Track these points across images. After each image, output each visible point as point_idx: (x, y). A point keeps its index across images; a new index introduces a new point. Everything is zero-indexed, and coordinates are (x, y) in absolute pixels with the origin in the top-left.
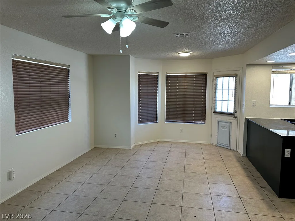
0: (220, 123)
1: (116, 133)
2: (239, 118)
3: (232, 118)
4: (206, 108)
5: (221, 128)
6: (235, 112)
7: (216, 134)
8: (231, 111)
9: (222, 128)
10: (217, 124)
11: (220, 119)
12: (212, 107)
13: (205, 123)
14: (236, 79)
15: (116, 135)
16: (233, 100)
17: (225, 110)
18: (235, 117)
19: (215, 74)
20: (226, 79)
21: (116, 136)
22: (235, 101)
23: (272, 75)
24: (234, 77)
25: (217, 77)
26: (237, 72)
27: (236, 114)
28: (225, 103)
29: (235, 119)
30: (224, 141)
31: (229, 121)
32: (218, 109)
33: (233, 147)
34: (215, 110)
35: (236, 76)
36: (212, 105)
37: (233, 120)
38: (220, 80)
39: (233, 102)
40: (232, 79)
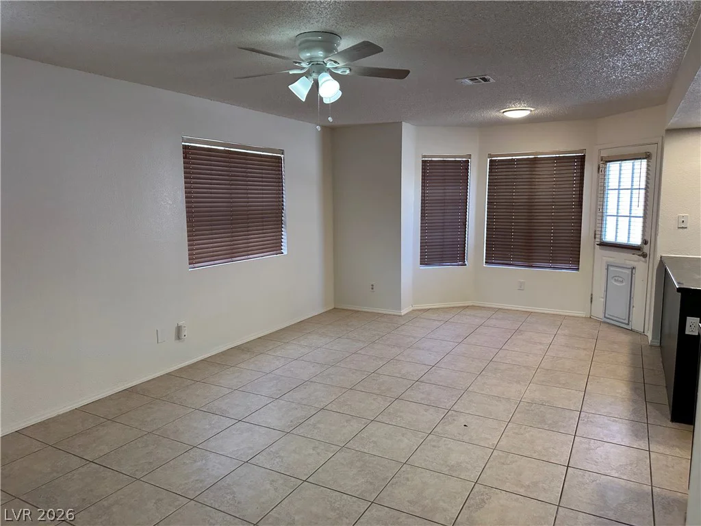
0: (611, 269)
2: (651, 256)
3: (636, 257)
4: (581, 233)
5: (612, 282)
6: (645, 242)
7: (603, 294)
8: (636, 240)
9: (615, 280)
10: (604, 272)
11: (611, 260)
12: (595, 231)
13: (578, 269)
14: (648, 165)
15: (372, 285)
16: (642, 215)
17: (622, 240)
18: (644, 256)
19: (604, 154)
20: (627, 165)
21: (372, 289)
22: (645, 217)
24: (646, 161)
25: (606, 162)
26: (652, 149)
27: (646, 249)
28: (624, 222)
29: (643, 259)
30: (618, 312)
31: (633, 264)
32: (609, 237)
33: (636, 323)
34: (601, 239)
35: (647, 156)
36: (596, 227)
37: (639, 261)
38: (613, 168)
39: (641, 219)
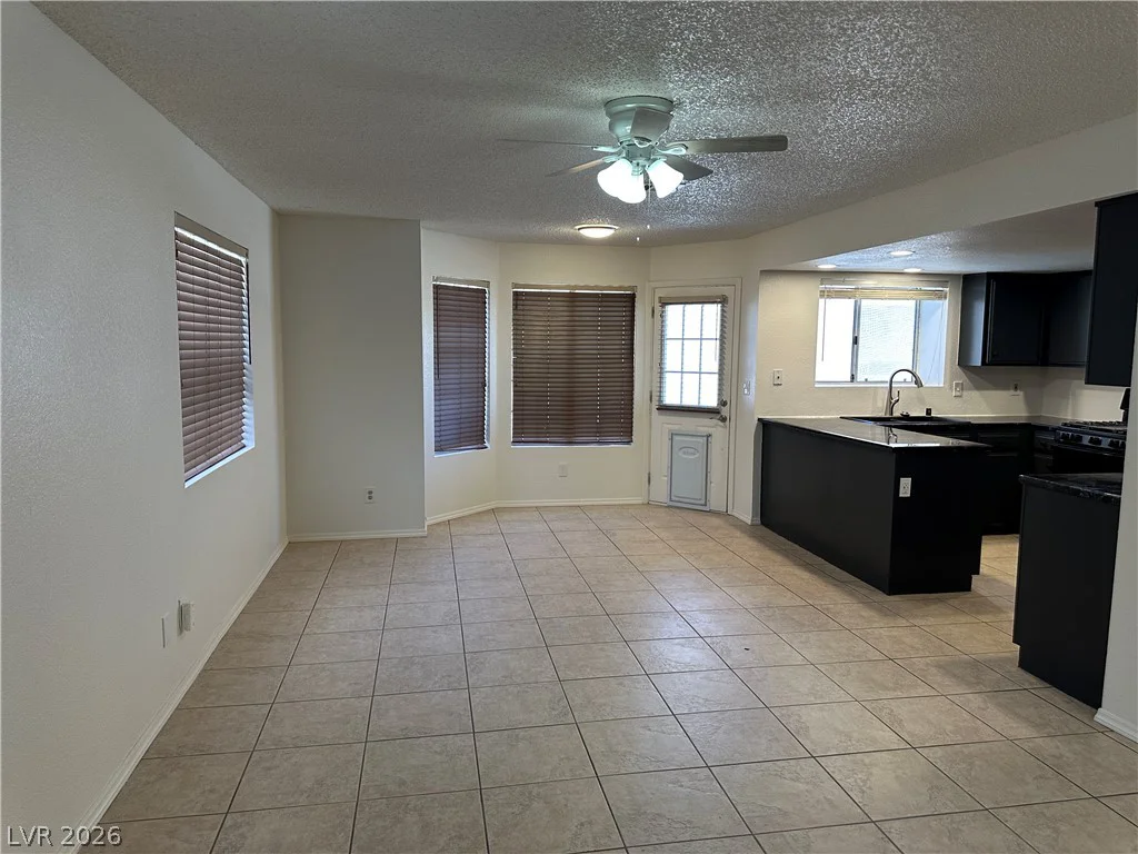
0: (676, 438)
1: (370, 487)
2: (733, 423)
3: (713, 422)
4: (632, 395)
5: (679, 455)
6: (723, 403)
7: (665, 471)
8: (711, 400)
9: (684, 453)
10: (667, 443)
11: (676, 427)
12: (651, 392)
13: (629, 443)
14: (723, 311)
15: (370, 492)
16: (717, 371)
17: (690, 401)
18: (723, 420)
19: (661, 294)
20: (693, 309)
22: (721, 373)
23: (822, 301)
24: (720, 305)
25: (664, 304)
26: (727, 291)
27: (725, 411)
28: (691, 380)
29: (722, 424)
30: (689, 490)
31: (705, 430)
32: (671, 398)
33: (716, 502)
34: (660, 401)
35: (723, 301)
36: (651, 387)
37: (715, 426)
38: (673, 312)
39: (717, 376)
40: (713, 311)
